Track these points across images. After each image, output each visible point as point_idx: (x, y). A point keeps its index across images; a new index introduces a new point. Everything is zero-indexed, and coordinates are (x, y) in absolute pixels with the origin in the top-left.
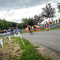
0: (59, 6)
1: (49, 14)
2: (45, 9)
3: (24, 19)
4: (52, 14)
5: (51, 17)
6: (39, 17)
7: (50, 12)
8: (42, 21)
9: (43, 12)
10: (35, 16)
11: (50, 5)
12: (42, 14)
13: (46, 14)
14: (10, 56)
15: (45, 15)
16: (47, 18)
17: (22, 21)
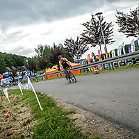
0: (119, 18)
1: (98, 35)
2: (90, 24)
3: (42, 47)
4: (106, 35)
5: (103, 43)
6: (77, 43)
7: (100, 31)
8: (83, 51)
9: (84, 32)
10: (67, 41)
11: (101, 15)
12: (82, 37)
13: (91, 36)
14: (8, 135)
15: (90, 39)
16: (94, 46)
17: (37, 51)
